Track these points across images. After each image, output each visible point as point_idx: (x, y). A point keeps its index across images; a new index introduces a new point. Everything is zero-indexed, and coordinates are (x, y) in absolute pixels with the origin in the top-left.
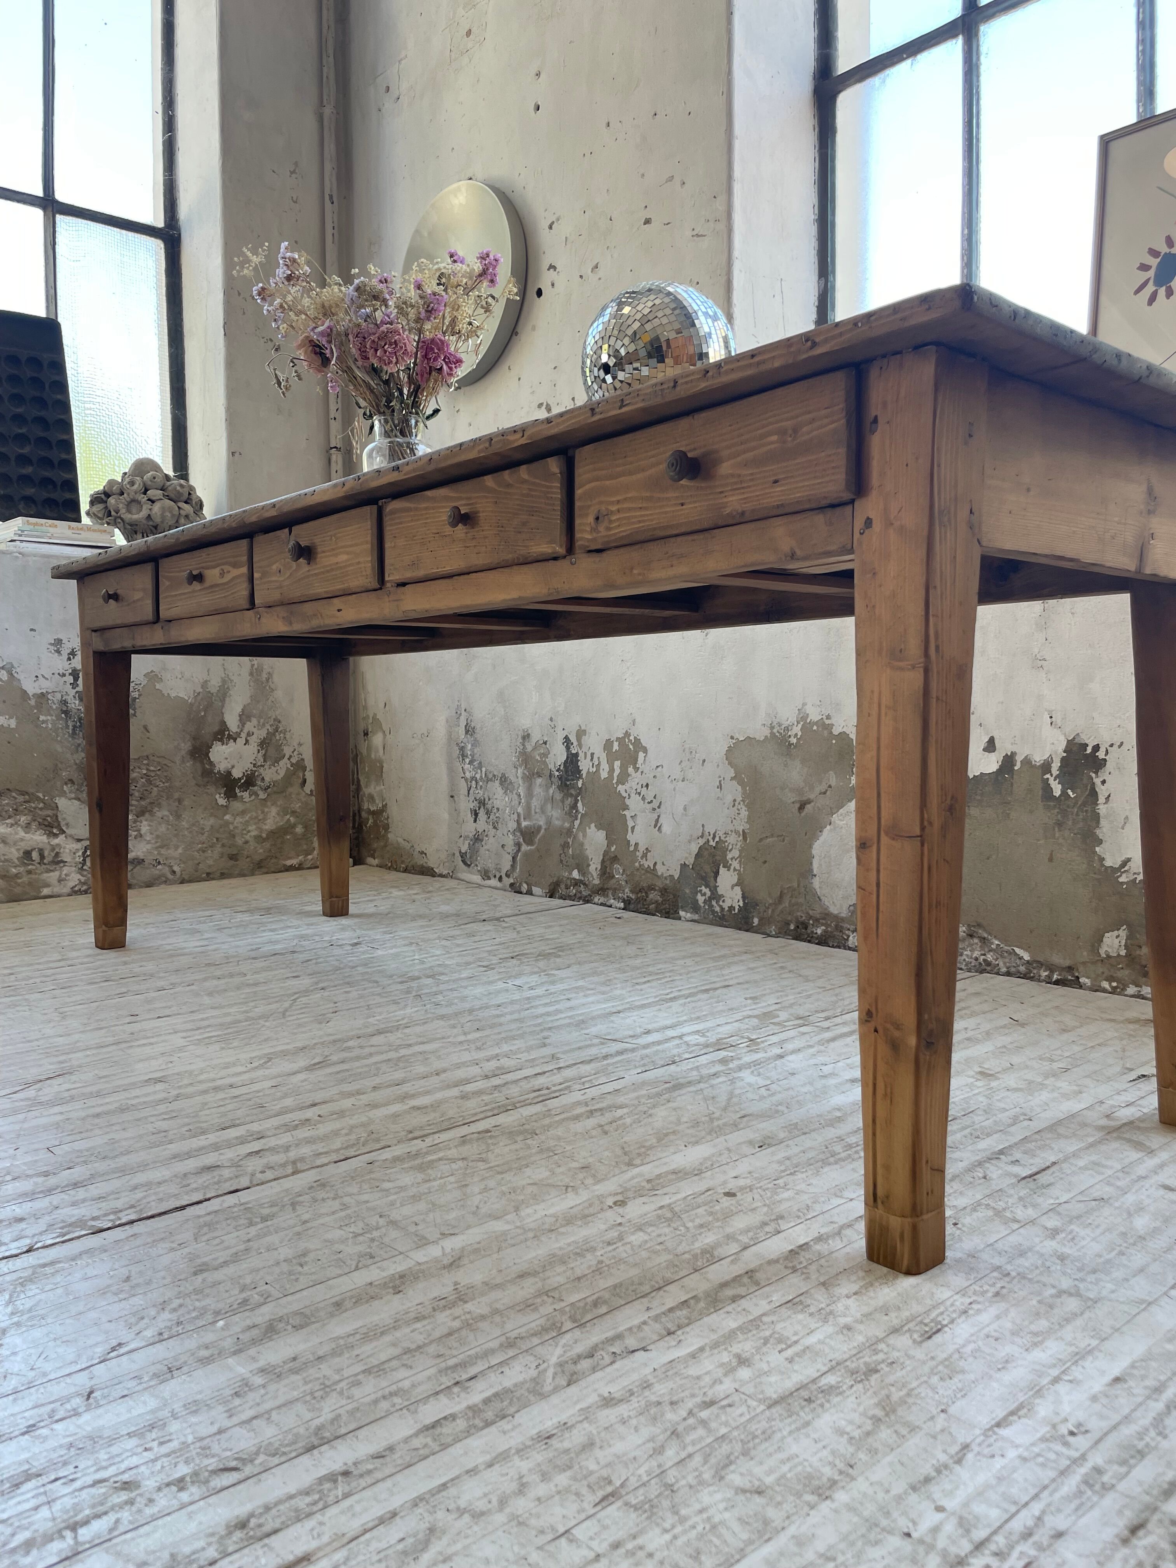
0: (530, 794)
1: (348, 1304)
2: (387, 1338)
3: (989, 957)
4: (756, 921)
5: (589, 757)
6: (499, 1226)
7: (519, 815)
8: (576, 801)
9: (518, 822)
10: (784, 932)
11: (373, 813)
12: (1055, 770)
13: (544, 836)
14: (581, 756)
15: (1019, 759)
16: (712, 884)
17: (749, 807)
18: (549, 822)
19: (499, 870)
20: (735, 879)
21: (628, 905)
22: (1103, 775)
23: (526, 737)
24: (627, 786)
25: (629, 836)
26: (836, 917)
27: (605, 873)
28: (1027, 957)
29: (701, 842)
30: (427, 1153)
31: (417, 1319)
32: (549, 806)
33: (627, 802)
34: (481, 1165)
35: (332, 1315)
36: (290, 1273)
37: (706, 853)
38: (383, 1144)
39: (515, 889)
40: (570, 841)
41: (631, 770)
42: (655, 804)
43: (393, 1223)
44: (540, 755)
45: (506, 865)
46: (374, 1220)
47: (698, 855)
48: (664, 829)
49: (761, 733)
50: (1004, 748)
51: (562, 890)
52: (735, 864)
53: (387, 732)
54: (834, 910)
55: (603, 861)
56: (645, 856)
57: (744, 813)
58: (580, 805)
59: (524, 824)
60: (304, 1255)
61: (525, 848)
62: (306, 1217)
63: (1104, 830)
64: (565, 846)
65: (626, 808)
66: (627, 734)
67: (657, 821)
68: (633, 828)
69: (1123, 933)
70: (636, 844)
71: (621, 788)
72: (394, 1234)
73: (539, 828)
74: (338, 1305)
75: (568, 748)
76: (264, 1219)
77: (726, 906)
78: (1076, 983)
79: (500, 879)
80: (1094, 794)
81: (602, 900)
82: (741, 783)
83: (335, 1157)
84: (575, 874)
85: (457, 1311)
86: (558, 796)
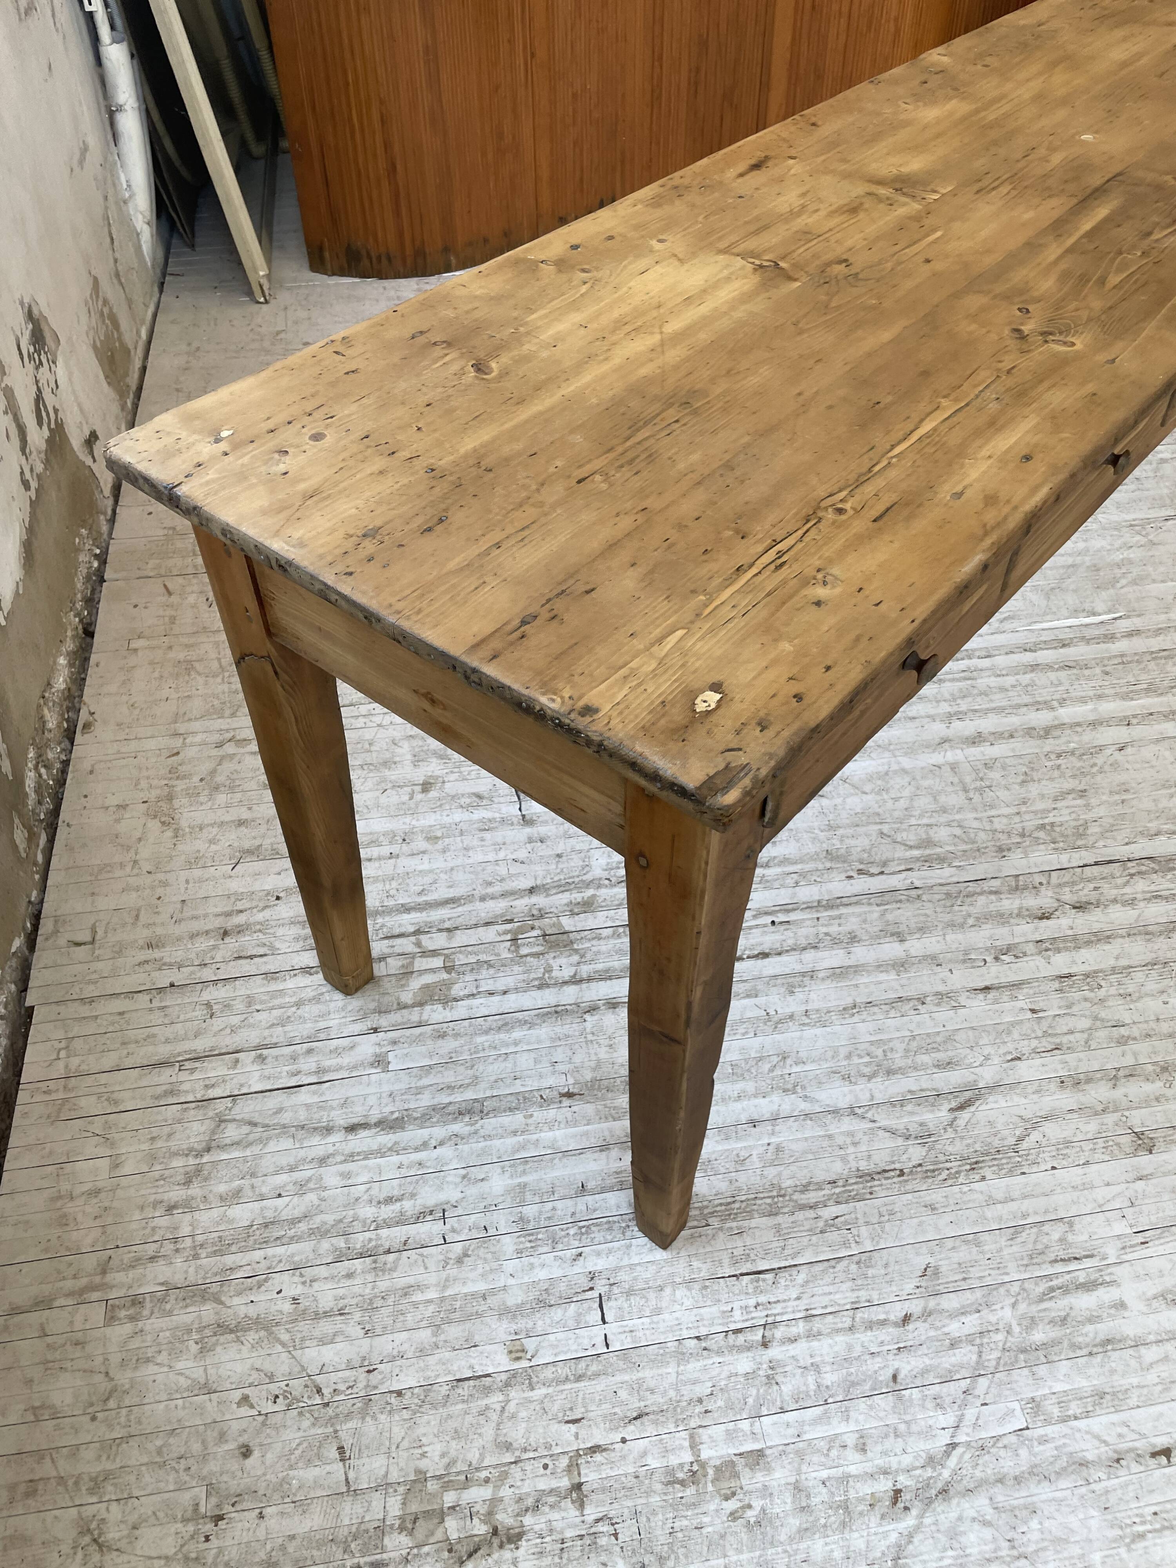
1: (1006, 735)
2: (993, 705)
6: (906, 763)
30: (918, 859)
31: (976, 711)
34: (885, 828)
35: (1016, 731)
36: (1032, 769)
38: (945, 889)
43: (966, 790)
46: (977, 798)
60: (1024, 782)
62: (1017, 819)
72: (968, 779)
74: (1012, 736)
76: (1042, 827)
83: (985, 886)
85: (956, 709)
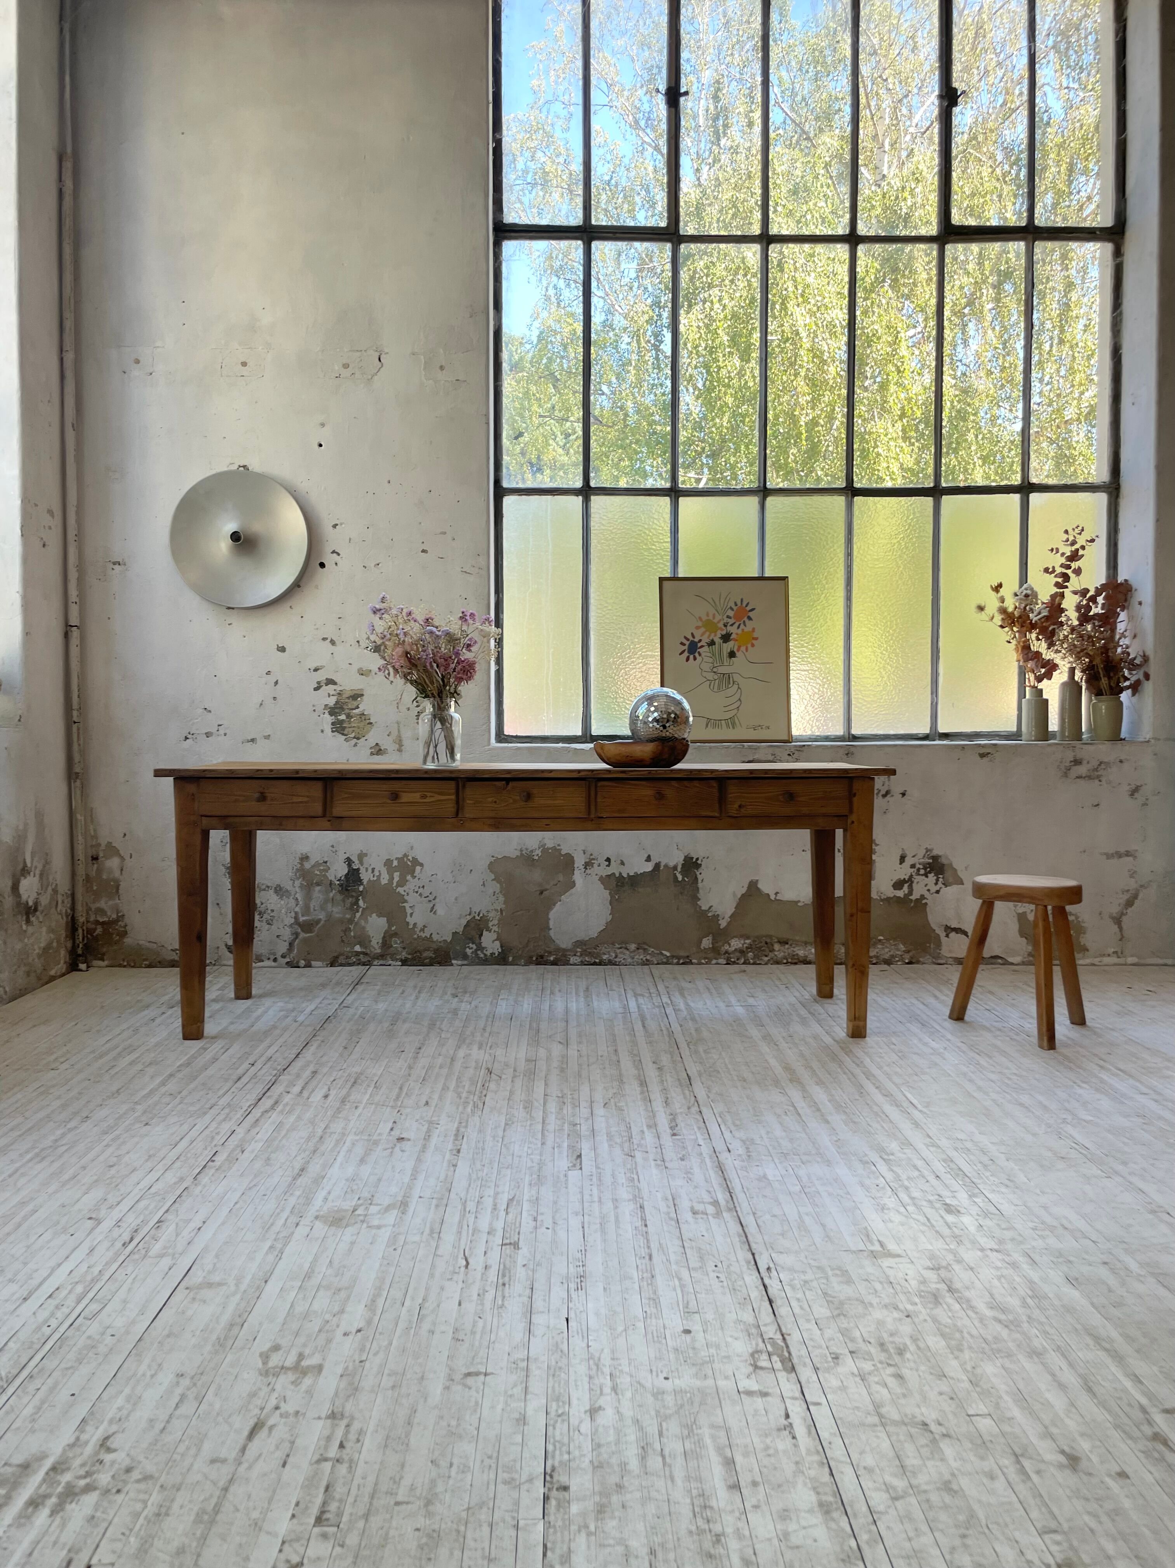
0: (308, 897)
3: (648, 957)
4: (511, 959)
5: (370, 870)
7: (296, 913)
8: (358, 900)
9: (296, 918)
10: (529, 962)
11: (103, 923)
12: (679, 869)
13: (324, 926)
14: (362, 870)
15: (662, 865)
16: (477, 941)
17: (504, 895)
18: (329, 916)
19: (274, 954)
20: (495, 936)
21: (405, 962)
22: (700, 870)
23: (305, 858)
24: (405, 888)
25: (408, 919)
26: (565, 950)
27: (385, 944)
28: (668, 954)
29: (469, 918)
32: (329, 905)
33: (406, 897)
37: (473, 925)
39: (292, 965)
40: (352, 927)
41: (409, 877)
42: (431, 898)
44: (320, 870)
45: (283, 948)
47: (465, 926)
48: (439, 912)
49: (514, 854)
50: (655, 860)
51: (341, 960)
52: (495, 928)
53: (127, 857)
54: (563, 946)
55: (384, 937)
56: (422, 930)
57: (502, 899)
58: (361, 903)
59: (302, 919)
61: (303, 935)
63: (701, 895)
64: (347, 930)
65: (406, 901)
66: (406, 855)
67: (433, 908)
68: (411, 914)
69: (710, 938)
70: (415, 924)
71: (400, 890)
73: (319, 921)
75: (349, 865)
77: (488, 953)
78: (691, 963)
79: (275, 960)
80: (696, 878)
81: (381, 962)
82: (499, 882)
84: (358, 948)
86: (339, 897)
